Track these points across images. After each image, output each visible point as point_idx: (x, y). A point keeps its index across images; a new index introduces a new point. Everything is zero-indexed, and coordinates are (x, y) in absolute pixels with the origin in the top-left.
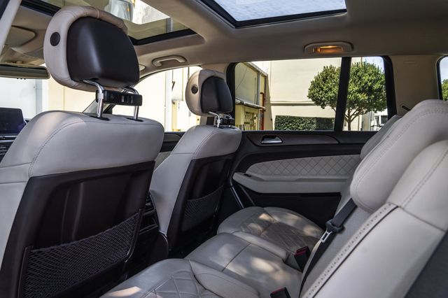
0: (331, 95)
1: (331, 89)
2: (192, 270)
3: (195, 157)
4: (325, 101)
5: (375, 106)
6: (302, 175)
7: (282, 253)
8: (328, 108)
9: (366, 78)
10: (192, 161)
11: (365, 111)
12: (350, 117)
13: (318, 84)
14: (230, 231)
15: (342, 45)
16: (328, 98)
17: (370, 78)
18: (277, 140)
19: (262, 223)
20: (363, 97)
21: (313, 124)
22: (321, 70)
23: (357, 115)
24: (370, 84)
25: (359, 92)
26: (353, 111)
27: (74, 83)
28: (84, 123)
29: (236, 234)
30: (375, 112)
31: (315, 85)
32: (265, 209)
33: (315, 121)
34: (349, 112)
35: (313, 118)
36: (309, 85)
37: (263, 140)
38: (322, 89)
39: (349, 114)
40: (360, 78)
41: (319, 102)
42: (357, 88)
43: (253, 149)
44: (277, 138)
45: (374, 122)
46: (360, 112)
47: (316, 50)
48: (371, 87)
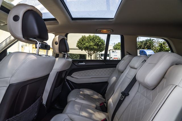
0: (85, 46)
1: (85, 44)
2: (69, 117)
3: (59, 71)
4: (83, 48)
5: (100, 51)
6: (93, 76)
7: (94, 105)
8: (84, 50)
9: (96, 41)
10: (57, 72)
11: (96, 52)
12: (91, 54)
13: (80, 42)
14: (73, 99)
15: (109, 30)
16: (84, 47)
17: (98, 41)
18: (84, 63)
19: (82, 95)
20: (95, 47)
21: (78, 56)
22: (81, 37)
23: (94, 53)
24: (98, 43)
25: (94, 45)
26: (92, 52)
27: (24, 39)
28: (36, 58)
29: (76, 100)
30: (99, 52)
31: (79, 42)
32: (80, 89)
33: (79, 55)
34: (91, 52)
35: (78, 54)
36: (77, 42)
37: (78, 63)
38: (82, 44)
39: (91, 53)
40: (94, 40)
41: (80, 48)
42: (93, 44)
43: (75, 67)
44: (84, 62)
45: (98, 56)
46: (94, 52)
47: (100, 31)
48: (98, 44)
